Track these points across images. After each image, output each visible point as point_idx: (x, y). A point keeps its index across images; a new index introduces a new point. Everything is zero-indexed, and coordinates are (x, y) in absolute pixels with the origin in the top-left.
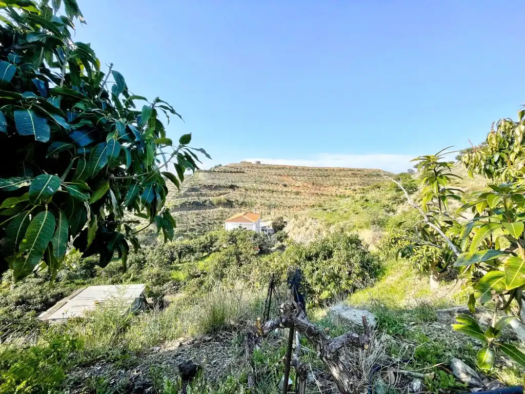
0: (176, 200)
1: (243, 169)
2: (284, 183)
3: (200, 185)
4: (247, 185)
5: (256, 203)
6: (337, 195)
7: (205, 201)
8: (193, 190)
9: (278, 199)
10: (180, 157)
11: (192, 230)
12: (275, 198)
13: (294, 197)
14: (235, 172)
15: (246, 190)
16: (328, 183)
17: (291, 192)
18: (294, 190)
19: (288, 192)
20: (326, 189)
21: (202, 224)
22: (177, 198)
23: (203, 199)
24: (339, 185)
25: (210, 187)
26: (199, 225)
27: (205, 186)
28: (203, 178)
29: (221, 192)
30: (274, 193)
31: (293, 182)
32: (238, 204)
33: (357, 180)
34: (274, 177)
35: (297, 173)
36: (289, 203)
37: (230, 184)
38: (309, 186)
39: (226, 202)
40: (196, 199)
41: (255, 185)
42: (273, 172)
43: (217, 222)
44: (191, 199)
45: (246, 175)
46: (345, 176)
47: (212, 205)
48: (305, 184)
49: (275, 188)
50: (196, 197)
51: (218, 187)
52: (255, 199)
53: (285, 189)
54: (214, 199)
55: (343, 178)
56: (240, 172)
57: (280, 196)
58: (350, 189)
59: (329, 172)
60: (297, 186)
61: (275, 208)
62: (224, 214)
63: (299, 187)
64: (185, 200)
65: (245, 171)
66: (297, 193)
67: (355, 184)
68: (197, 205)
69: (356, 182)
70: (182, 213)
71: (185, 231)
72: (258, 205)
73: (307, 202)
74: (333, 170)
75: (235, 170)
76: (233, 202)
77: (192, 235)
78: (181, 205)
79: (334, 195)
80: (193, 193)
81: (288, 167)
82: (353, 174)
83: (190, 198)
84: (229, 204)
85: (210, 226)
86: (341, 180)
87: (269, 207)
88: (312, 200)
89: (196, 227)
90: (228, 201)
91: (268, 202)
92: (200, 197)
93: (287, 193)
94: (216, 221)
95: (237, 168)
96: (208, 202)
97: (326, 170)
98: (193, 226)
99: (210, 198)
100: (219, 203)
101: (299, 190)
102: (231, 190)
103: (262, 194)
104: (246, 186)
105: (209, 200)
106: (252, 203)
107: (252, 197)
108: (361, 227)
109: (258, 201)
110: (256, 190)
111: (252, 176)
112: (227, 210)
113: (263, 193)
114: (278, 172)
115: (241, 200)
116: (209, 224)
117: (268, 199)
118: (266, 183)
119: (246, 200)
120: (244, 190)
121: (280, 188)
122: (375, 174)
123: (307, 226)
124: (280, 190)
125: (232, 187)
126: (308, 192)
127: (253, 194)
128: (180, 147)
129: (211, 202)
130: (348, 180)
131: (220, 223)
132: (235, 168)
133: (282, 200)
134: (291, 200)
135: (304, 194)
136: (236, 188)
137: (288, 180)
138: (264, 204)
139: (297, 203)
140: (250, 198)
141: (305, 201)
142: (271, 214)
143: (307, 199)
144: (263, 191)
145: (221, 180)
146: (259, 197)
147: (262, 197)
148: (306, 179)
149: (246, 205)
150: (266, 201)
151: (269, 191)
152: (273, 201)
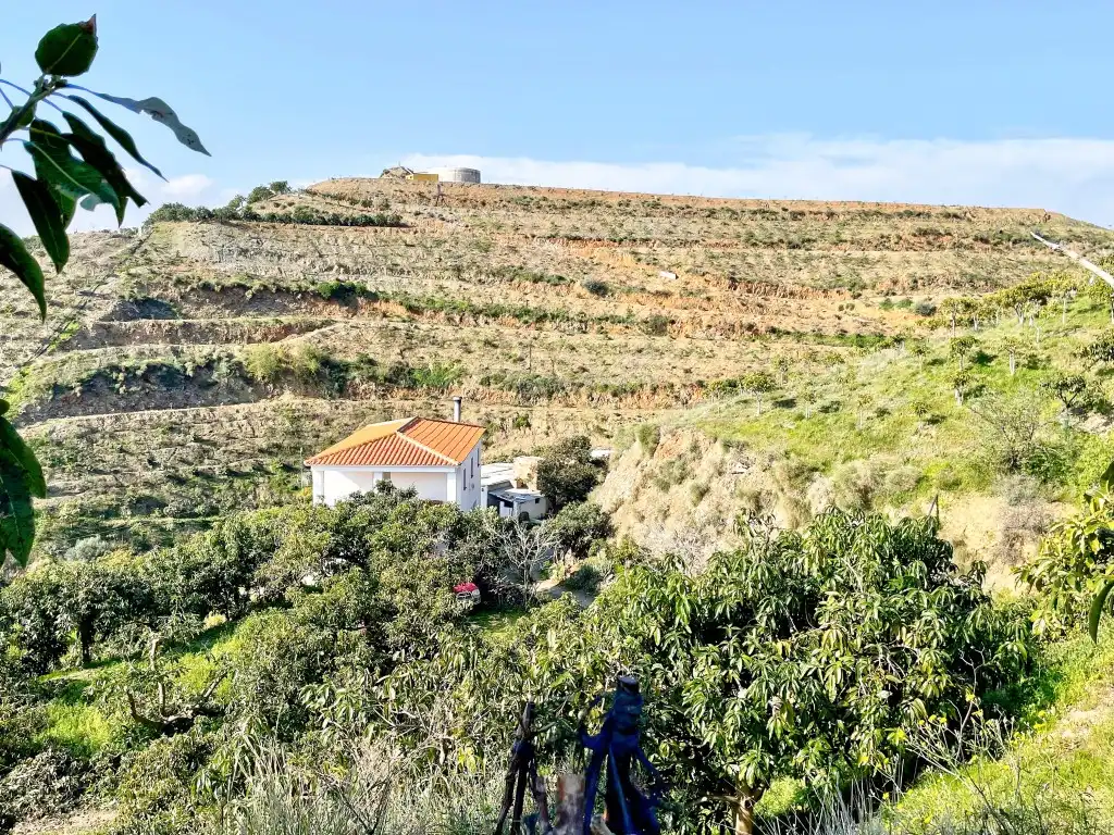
0: (61, 356)
1: (396, 207)
2: (592, 277)
3: (179, 282)
4: (421, 287)
5: (463, 373)
6: (842, 334)
7: (210, 365)
8: (145, 306)
9: (564, 355)
10: (45, 141)
11: (144, 505)
12: (550, 348)
13: (639, 341)
14: (354, 223)
15: (410, 308)
16: (804, 276)
17: (626, 322)
18: (644, 312)
19: (615, 320)
20: (793, 304)
21: (197, 474)
22: (65, 346)
23: (200, 352)
24: (857, 289)
25: (232, 296)
26: (180, 481)
27: (207, 287)
28: (196, 251)
29: (286, 319)
30: (548, 325)
31: (639, 274)
32: (373, 378)
33: (941, 262)
34: (548, 245)
35: (658, 225)
36: (621, 369)
37: (331, 279)
38: (714, 291)
39: (313, 365)
40: (162, 353)
41: (452, 285)
42: (544, 222)
43: (271, 463)
44: (134, 356)
45: (409, 238)
46: (882, 243)
47: (245, 383)
48: (697, 283)
49: (552, 301)
50: (161, 346)
51: (272, 296)
52: (456, 353)
53: (600, 307)
54: (256, 355)
55: (874, 254)
56: (383, 223)
57: (575, 340)
58: (907, 303)
59: (811, 227)
60: (658, 294)
61: (550, 395)
62: (307, 425)
63: (667, 295)
64: (101, 357)
65: (406, 219)
66: (658, 326)
67: (931, 280)
68: (167, 383)
69: (937, 270)
70: (95, 424)
71: (113, 512)
72: (471, 384)
73: (704, 370)
74: (831, 215)
75: (357, 212)
76: (346, 368)
77: (149, 531)
78: (89, 385)
79: (831, 332)
80: (147, 324)
81: (614, 202)
82: (924, 233)
83: (131, 349)
84: (330, 376)
85: (238, 483)
86: (865, 262)
87: (525, 390)
88: (728, 359)
89: (166, 490)
90: (326, 362)
91: (519, 367)
92: (184, 346)
93: (607, 325)
94: (266, 460)
95: (367, 204)
96: (223, 367)
97: (797, 216)
98: (148, 484)
99: (234, 348)
100: (281, 374)
101: (667, 309)
102: (337, 312)
103: (488, 330)
104: (414, 291)
105: (230, 356)
106: (442, 372)
107: (443, 347)
108: (952, 485)
109: (472, 363)
110: (458, 313)
111: (439, 243)
112: (322, 406)
113: (494, 325)
114: (566, 223)
115: (388, 359)
116: (230, 473)
117: (517, 352)
119: (411, 360)
120: (402, 311)
121: (576, 301)
122: (1023, 231)
123: (702, 481)
124: (576, 307)
125: (343, 295)
126: (706, 321)
127: (445, 332)
128: (42, 90)
129: (238, 369)
130: (900, 264)
131: (287, 468)
132: (353, 202)
133: (583, 359)
134: (627, 359)
135: (688, 328)
136: (361, 300)
137: (615, 265)
138: (498, 379)
139: (656, 374)
140: (434, 349)
141: (692, 361)
142: (535, 423)
143: (702, 354)
144: (495, 315)
145: (285, 261)
146: (474, 346)
147: (487, 343)
148: (700, 259)
149: (415, 381)
150: (509, 365)
151: (522, 314)
152: (540, 364)
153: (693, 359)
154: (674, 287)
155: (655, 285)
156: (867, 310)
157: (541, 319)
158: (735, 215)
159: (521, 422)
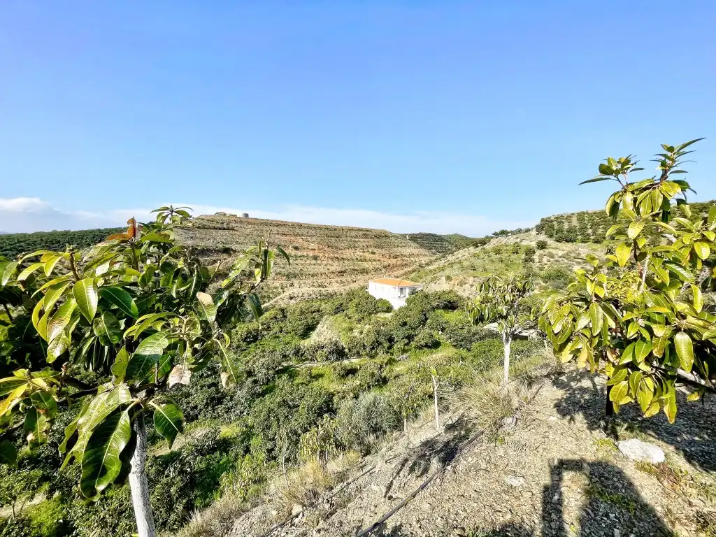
1: (233, 225)
2: (293, 245)
6: (357, 259)
13: (314, 262)
14: (220, 229)
16: (343, 244)
17: (307, 256)
18: (311, 254)
19: (304, 256)
20: (343, 252)
29: (214, 258)
31: (306, 244)
32: (245, 275)
33: (370, 242)
34: (277, 236)
35: (305, 231)
36: (311, 269)
37: (220, 246)
38: (325, 249)
42: (275, 230)
45: (238, 234)
46: (356, 237)
48: (320, 246)
51: (206, 251)
53: (299, 253)
55: (357, 240)
56: (229, 229)
57: (297, 262)
58: (368, 251)
59: (340, 233)
60: (312, 249)
61: (295, 277)
63: (315, 250)
65: (235, 228)
66: (316, 258)
67: (370, 246)
73: (332, 269)
74: (343, 229)
75: (220, 225)
81: (290, 224)
86: (355, 241)
87: (288, 276)
88: (336, 267)
91: (284, 270)
93: (302, 258)
95: (222, 223)
97: (335, 229)
100: (218, 275)
101: (316, 253)
102: (225, 256)
111: (248, 235)
117: (282, 266)
122: (383, 235)
125: (227, 251)
126: (327, 256)
130: (362, 242)
132: (218, 223)
133: (301, 267)
134: (312, 267)
135: (323, 258)
136: (232, 252)
137: (299, 242)
138: (280, 274)
139: (321, 270)
141: (328, 267)
142: (295, 285)
143: (330, 265)
145: (205, 240)
148: (319, 240)
150: (281, 269)
152: (290, 269)
154: (316, 247)
155: (311, 247)
156: (359, 253)
158: (321, 229)
159: (292, 285)
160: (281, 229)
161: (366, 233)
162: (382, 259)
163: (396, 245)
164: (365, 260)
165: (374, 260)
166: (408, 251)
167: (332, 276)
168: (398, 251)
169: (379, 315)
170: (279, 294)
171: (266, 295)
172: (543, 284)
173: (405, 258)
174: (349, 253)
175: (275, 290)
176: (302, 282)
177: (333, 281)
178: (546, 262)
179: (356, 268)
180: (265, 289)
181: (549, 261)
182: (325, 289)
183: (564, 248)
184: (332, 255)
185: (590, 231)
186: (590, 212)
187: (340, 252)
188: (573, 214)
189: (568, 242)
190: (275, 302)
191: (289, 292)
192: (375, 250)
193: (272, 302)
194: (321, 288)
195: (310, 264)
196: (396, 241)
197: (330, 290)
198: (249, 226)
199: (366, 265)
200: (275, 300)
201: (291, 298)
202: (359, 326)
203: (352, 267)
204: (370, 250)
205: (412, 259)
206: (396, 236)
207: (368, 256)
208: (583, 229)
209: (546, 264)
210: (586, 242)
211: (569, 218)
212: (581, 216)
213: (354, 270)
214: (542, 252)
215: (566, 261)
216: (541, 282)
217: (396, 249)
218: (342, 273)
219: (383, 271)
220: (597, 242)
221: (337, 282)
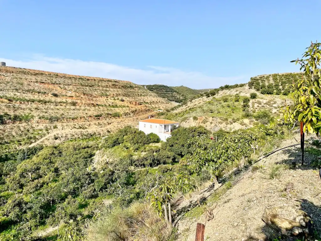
2: (53, 92)
4: (11, 94)
5: (33, 117)
6: (109, 105)
9: (57, 111)
12: (52, 109)
13: (73, 107)
15: (9, 100)
16: (96, 93)
17: (66, 103)
18: (70, 100)
19: (63, 102)
20: (97, 99)
24: (107, 96)
30: (48, 104)
31: (64, 92)
32: (10, 119)
33: (119, 91)
34: (37, 84)
35: (58, 80)
36: (72, 114)
41: (18, 94)
42: (33, 78)
46: (107, 87)
49: (47, 99)
52: (29, 111)
53: (58, 100)
55: (108, 89)
57: (58, 107)
58: (118, 99)
59: (93, 83)
60: (70, 97)
61: (57, 120)
63: (72, 97)
67: (120, 94)
72: (36, 119)
73: (90, 113)
74: (95, 80)
81: (47, 74)
82: (113, 85)
86: (106, 90)
87: (51, 120)
88: (93, 111)
91: (47, 114)
93: (62, 104)
97: (88, 80)
103: (34, 106)
106: (27, 116)
107: (24, 110)
109: (35, 113)
110: (22, 101)
111: (8, 82)
113: (34, 104)
115: (11, 113)
117: (45, 111)
118: (32, 91)
119: (17, 113)
121: (49, 97)
122: (129, 86)
124: (52, 100)
126: (84, 103)
127: (23, 106)
130: (112, 91)
133: (62, 112)
134: (72, 111)
135: (80, 104)
137: (57, 90)
138: (43, 117)
139: (80, 114)
140: (22, 111)
141: (86, 111)
142: (59, 127)
143: (88, 110)
144: (33, 102)
146: (33, 109)
147: (36, 109)
148: (76, 89)
149: (21, 119)
150: (44, 114)
151: (40, 101)
152: (52, 113)
153: (86, 110)
154: (73, 94)
155: (69, 94)
156: (111, 101)
157: (45, 102)
158: (75, 79)
159: (55, 127)
160: (39, 78)
161: (115, 84)
162: (130, 105)
163: (140, 94)
164: (116, 106)
165: (124, 106)
166: (149, 99)
167: (90, 119)
168: (142, 99)
169: (151, 144)
170: (45, 135)
171: (32, 136)
172: (256, 121)
173: (147, 105)
174: (102, 100)
175: (40, 132)
176: (65, 124)
177: (92, 123)
178: (257, 107)
179: (110, 112)
180: (31, 131)
181: (258, 106)
182: (85, 130)
183: (267, 98)
184: (88, 102)
185: (281, 87)
186: (280, 74)
187: (94, 99)
188: (270, 75)
189: (269, 94)
190: (41, 142)
191: (53, 133)
192: (124, 98)
193: (38, 142)
194: (81, 130)
195: (70, 109)
196: (139, 91)
197: (91, 130)
198: (9, 74)
199: (117, 110)
200: (41, 140)
201: (56, 139)
202: (136, 153)
203: (106, 112)
204: (120, 98)
205: (153, 105)
206: (139, 87)
207: (119, 103)
208: (277, 85)
209: (256, 109)
210: (279, 94)
211: (268, 78)
212: (275, 76)
213: (108, 114)
214: (254, 100)
215: (268, 106)
216: (254, 120)
217: (140, 98)
218: (98, 117)
219: (132, 115)
220: (285, 94)
221: (95, 124)
